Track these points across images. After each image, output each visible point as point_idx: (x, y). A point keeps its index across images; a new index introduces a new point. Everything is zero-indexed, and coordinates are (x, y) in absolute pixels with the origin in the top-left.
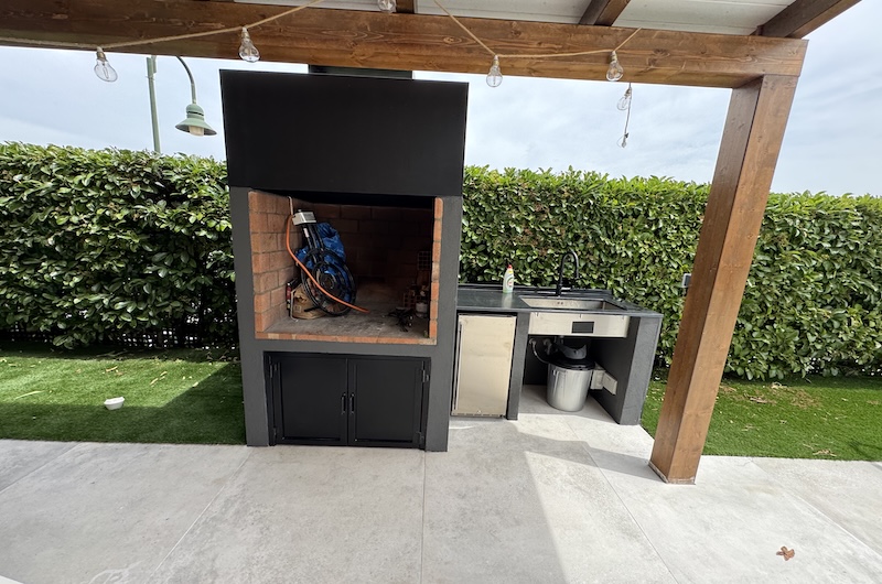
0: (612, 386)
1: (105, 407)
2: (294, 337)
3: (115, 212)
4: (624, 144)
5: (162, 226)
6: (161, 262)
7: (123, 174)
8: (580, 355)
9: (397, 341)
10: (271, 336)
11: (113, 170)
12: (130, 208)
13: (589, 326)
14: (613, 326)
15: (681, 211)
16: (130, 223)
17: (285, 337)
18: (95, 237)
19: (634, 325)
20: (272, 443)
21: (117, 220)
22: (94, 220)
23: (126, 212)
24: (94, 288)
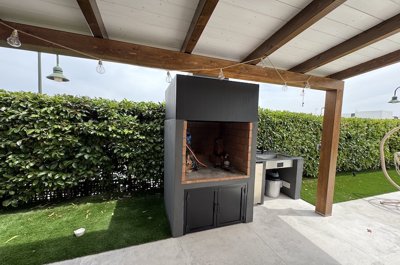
0: (288, 185)
2: (198, 181)
3: (64, 126)
4: (303, 106)
5: (92, 133)
6: (85, 152)
8: (277, 175)
10: (188, 182)
13: (282, 164)
17: (194, 182)
18: (50, 140)
19: (295, 163)
20: (184, 235)
21: (65, 130)
22: (50, 131)
23: (71, 126)
24: (41, 168)
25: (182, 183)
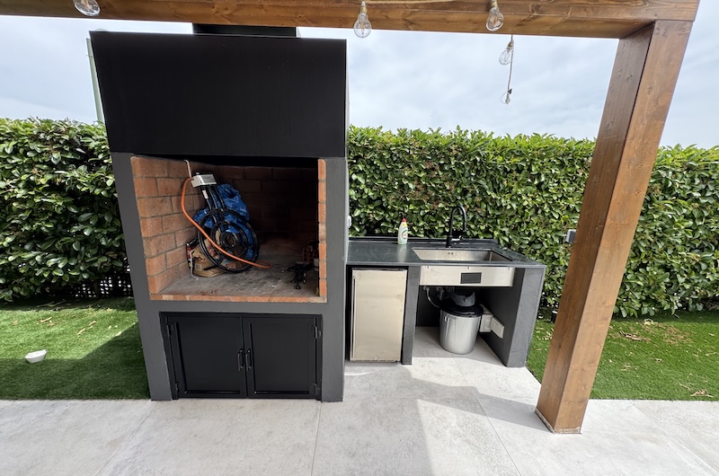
0: (500, 331)
1: (27, 361)
2: (188, 298)
3: (39, 177)
4: (507, 101)
5: (84, 189)
6: (87, 222)
7: (44, 141)
8: (469, 302)
9: (288, 300)
10: (165, 297)
11: (35, 138)
12: (53, 173)
13: (477, 277)
14: (500, 277)
15: (562, 165)
16: (53, 187)
17: (180, 298)
18: (22, 201)
19: (519, 276)
20: (175, 397)
21: (41, 185)
22: (21, 185)
23: (49, 177)
24: (27, 247)
25: (152, 299)
